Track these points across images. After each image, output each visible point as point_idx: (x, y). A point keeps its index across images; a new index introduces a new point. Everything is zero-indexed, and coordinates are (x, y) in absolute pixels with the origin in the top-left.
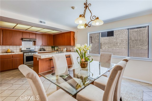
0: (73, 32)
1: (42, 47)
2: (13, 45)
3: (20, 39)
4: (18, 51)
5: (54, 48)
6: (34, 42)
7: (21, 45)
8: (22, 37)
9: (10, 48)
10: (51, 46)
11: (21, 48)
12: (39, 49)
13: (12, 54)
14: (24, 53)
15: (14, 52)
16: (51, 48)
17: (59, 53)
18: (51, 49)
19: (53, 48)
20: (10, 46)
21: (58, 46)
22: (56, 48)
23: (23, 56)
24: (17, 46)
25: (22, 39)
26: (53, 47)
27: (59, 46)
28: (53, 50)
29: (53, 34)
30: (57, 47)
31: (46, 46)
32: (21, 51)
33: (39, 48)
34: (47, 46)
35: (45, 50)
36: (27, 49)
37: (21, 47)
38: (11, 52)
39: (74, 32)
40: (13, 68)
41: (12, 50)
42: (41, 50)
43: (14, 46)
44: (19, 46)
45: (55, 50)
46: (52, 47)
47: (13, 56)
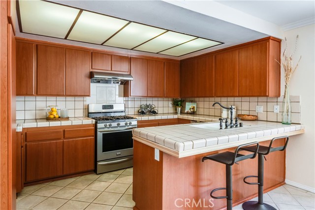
0: (275, 39)
1: (144, 103)
2: (66, 95)
3: (86, 76)
4: (80, 113)
5: (181, 105)
6: (123, 86)
7: (89, 96)
8: (91, 70)
9: (59, 105)
10: (170, 99)
11: (86, 103)
12: (137, 110)
13: (64, 123)
14: (96, 123)
15: (68, 118)
16: (171, 105)
17: (226, 126)
18: (171, 110)
19: (178, 105)
20: (59, 98)
21: (197, 99)
22: (189, 106)
23: (93, 133)
24: (77, 99)
25: (91, 75)
26: (178, 103)
27: (201, 99)
28: (176, 113)
29: (179, 59)
30: (192, 101)
31: (156, 99)
32: (88, 114)
33: (138, 104)
34: (160, 99)
35: (154, 113)
36: (104, 107)
37: (88, 100)
38: (60, 118)
39: (279, 41)
40: (65, 173)
41: (62, 112)
42: (143, 113)
43: (69, 98)
44: (81, 99)
45: (187, 113)
46: (176, 104)
47: (64, 131)
